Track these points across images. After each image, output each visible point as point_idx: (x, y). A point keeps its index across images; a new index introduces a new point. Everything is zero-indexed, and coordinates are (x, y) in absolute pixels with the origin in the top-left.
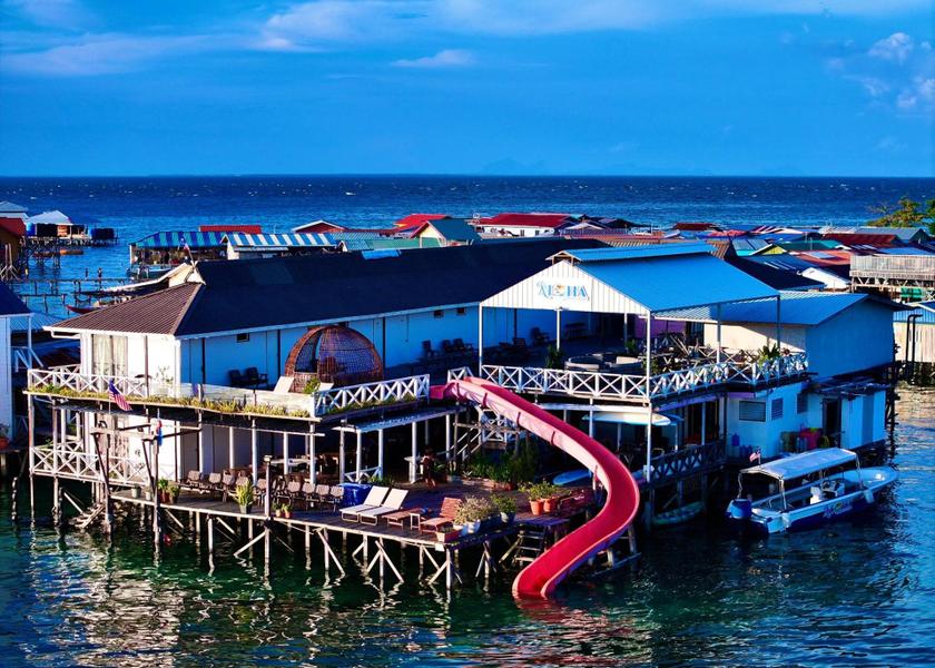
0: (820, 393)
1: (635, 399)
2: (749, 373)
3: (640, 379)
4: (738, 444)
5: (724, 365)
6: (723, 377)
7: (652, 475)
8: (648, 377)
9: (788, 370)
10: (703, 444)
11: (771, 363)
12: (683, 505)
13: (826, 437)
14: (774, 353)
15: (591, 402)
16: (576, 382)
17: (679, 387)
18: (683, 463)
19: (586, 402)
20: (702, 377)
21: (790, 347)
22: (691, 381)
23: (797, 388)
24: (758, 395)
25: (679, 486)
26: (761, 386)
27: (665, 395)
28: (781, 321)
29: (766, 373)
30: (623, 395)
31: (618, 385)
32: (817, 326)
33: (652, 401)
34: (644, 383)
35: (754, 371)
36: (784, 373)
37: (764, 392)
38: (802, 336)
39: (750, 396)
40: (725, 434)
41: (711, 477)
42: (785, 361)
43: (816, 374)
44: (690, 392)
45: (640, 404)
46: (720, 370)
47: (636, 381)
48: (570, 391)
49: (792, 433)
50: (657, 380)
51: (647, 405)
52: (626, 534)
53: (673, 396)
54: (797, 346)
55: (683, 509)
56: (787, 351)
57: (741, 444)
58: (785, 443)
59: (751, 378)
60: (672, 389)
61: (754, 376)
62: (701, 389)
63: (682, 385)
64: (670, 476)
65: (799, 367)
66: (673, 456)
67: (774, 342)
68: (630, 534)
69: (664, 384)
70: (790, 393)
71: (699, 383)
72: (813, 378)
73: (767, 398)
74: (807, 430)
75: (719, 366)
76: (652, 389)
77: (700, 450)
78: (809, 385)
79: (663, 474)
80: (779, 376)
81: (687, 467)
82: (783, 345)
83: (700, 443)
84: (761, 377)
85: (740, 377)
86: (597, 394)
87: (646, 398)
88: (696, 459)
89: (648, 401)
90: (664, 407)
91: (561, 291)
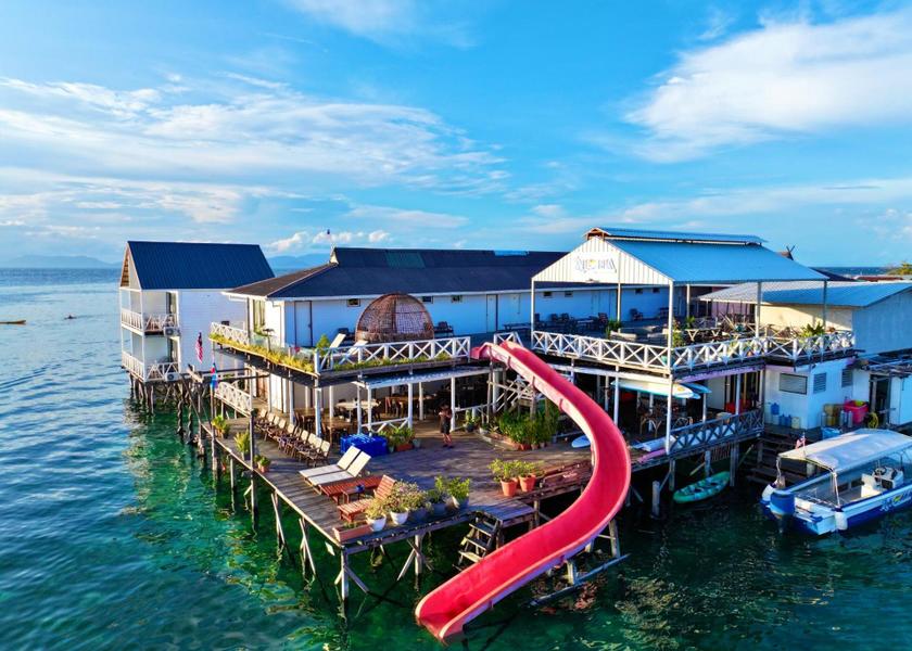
0: (868, 369)
1: (656, 369)
2: (789, 348)
3: (661, 350)
4: (778, 413)
5: (763, 339)
6: (762, 350)
7: (673, 446)
8: (669, 349)
9: (834, 347)
10: (737, 413)
11: (815, 340)
12: (711, 475)
13: (874, 415)
14: (819, 330)
15: (617, 369)
16: (605, 350)
17: (709, 359)
18: (713, 432)
19: (612, 368)
20: (738, 350)
21: (836, 326)
22: (724, 354)
23: (843, 363)
24: (798, 369)
25: (708, 455)
26: (802, 361)
27: (690, 367)
28: (827, 302)
29: (809, 349)
30: (645, 364)
31: (641, 354)
32: (865, 307)
33: (672, 372)
34: (665, 354)
35: (795, 346)
36: (828, 349)
37: (807, 367)
38: (849, 316)
39: (790, 370)
40: (763, 404)
41: (743, 447)
42: (831, 338)
43: (863, 351)
44: (722, 364)
45: (661, 375)
46: (758, 344)
47: (658, 351)
48: (600, 357)
49: (835, 405)
50: (681, 352)
51: (668, 376)
52: (606, 531)
53: (701, 368)
54: (843, 324)
55: (710, 480)
56: (832, 329)
57: (781, 413)
58: (827, 415)
59: (791, 353)
60: (699, 360)
61: (794, 351)
62: (735, 362)
63: (712, 357)
64: (696, 446)
65: (845, 345)
66: (699, 427)
67: (820, 321)
68: (612, 533)
69: (690, 356)
70: (834, 368)
71: (734, 356)
72: (860, 354)
73: (810, 373)
74: (852, 403)
75: (757, 340)
76: (673, 361)
77: (733, 420)
78: (854, 361)
79: (687, 444)
80: (822, 351)
81: (718, 437)
82: (829, 324)
83: (734, 413)
84: (803, 352)
85: (779, 352)
86: (621, 361)
87: (666, 369)
88: (729, 428)
89: (669, 372)
90: (687, 379)
91: (593, 264)
